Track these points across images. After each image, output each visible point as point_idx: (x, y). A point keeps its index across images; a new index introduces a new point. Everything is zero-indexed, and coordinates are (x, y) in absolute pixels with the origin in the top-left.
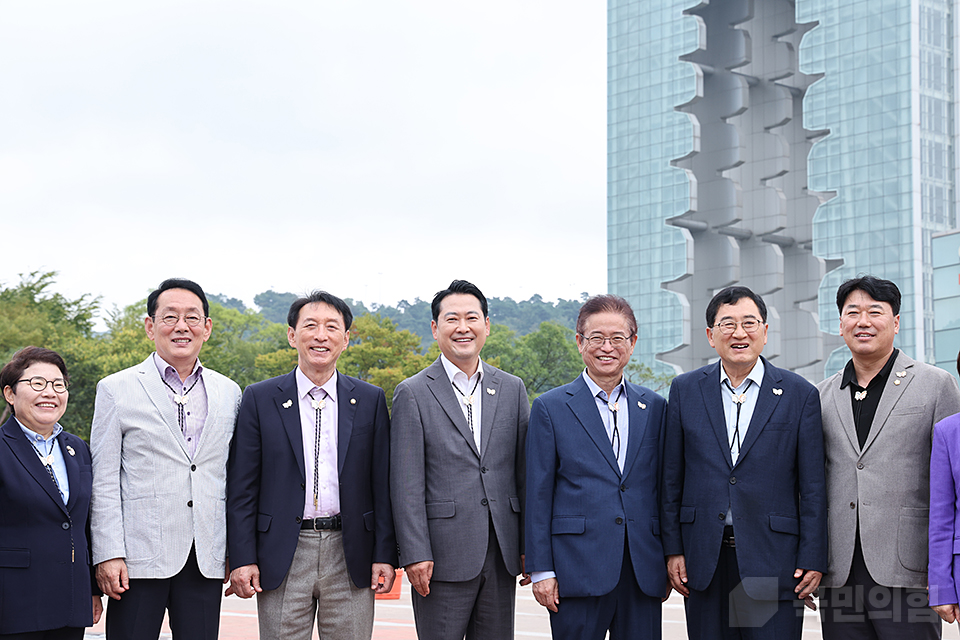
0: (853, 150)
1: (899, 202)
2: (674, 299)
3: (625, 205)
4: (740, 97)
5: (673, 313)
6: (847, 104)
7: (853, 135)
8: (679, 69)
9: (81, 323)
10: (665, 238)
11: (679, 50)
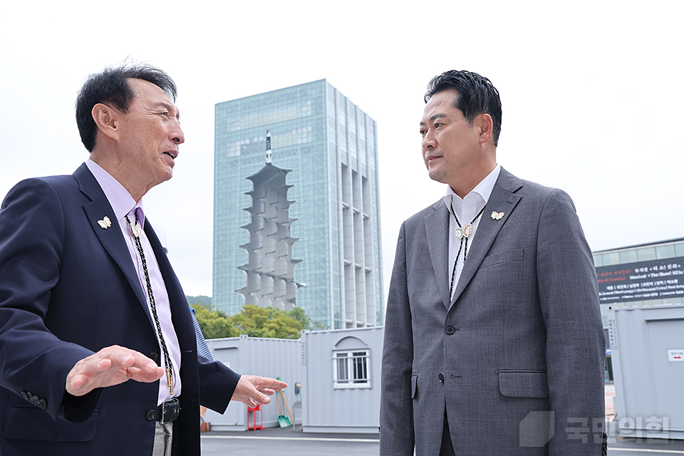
0: (309, 246)
1: (325, 264)
2: (240, 296)
3: (220, 261)
4: (262, 225)
5: (239, 301)
6: (307, 230)
7: (308, 241)
8: (242, 214)
10: (236, 274)
11: (242, 206)
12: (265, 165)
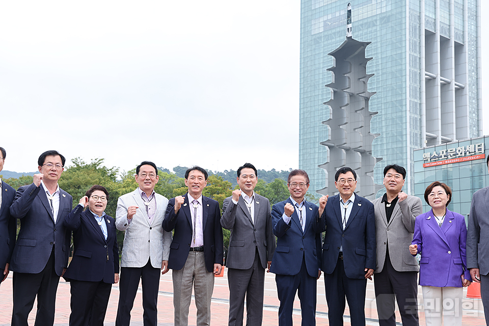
0: (386, 119)
1: (402, 138)
2: (323, 171)
3: (305, 137)
4: (347, 100)
5: (322, 176)
6: (384, 103)
7: (386, 114)
8: (325, 90)
9: (112, 177)
10: (319, 149)
11: (325, 83)
12: (346, 39)
